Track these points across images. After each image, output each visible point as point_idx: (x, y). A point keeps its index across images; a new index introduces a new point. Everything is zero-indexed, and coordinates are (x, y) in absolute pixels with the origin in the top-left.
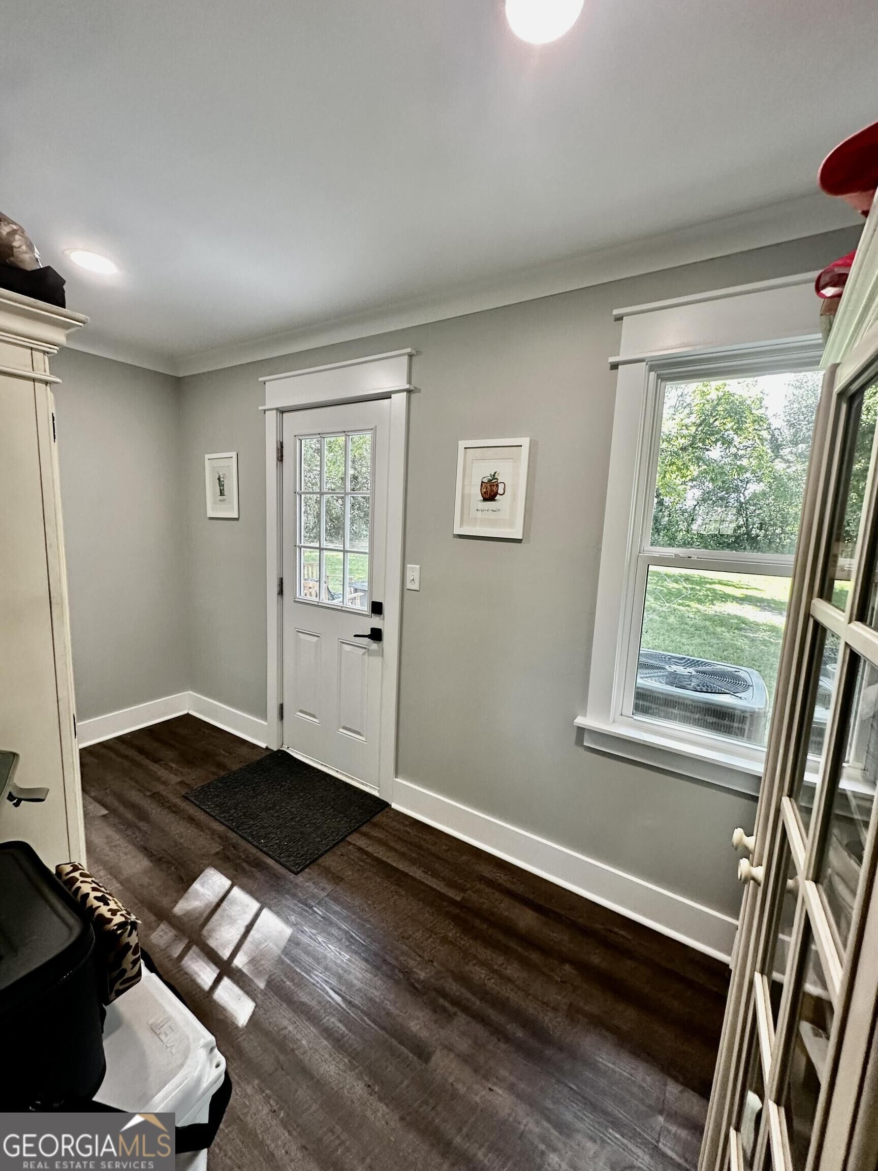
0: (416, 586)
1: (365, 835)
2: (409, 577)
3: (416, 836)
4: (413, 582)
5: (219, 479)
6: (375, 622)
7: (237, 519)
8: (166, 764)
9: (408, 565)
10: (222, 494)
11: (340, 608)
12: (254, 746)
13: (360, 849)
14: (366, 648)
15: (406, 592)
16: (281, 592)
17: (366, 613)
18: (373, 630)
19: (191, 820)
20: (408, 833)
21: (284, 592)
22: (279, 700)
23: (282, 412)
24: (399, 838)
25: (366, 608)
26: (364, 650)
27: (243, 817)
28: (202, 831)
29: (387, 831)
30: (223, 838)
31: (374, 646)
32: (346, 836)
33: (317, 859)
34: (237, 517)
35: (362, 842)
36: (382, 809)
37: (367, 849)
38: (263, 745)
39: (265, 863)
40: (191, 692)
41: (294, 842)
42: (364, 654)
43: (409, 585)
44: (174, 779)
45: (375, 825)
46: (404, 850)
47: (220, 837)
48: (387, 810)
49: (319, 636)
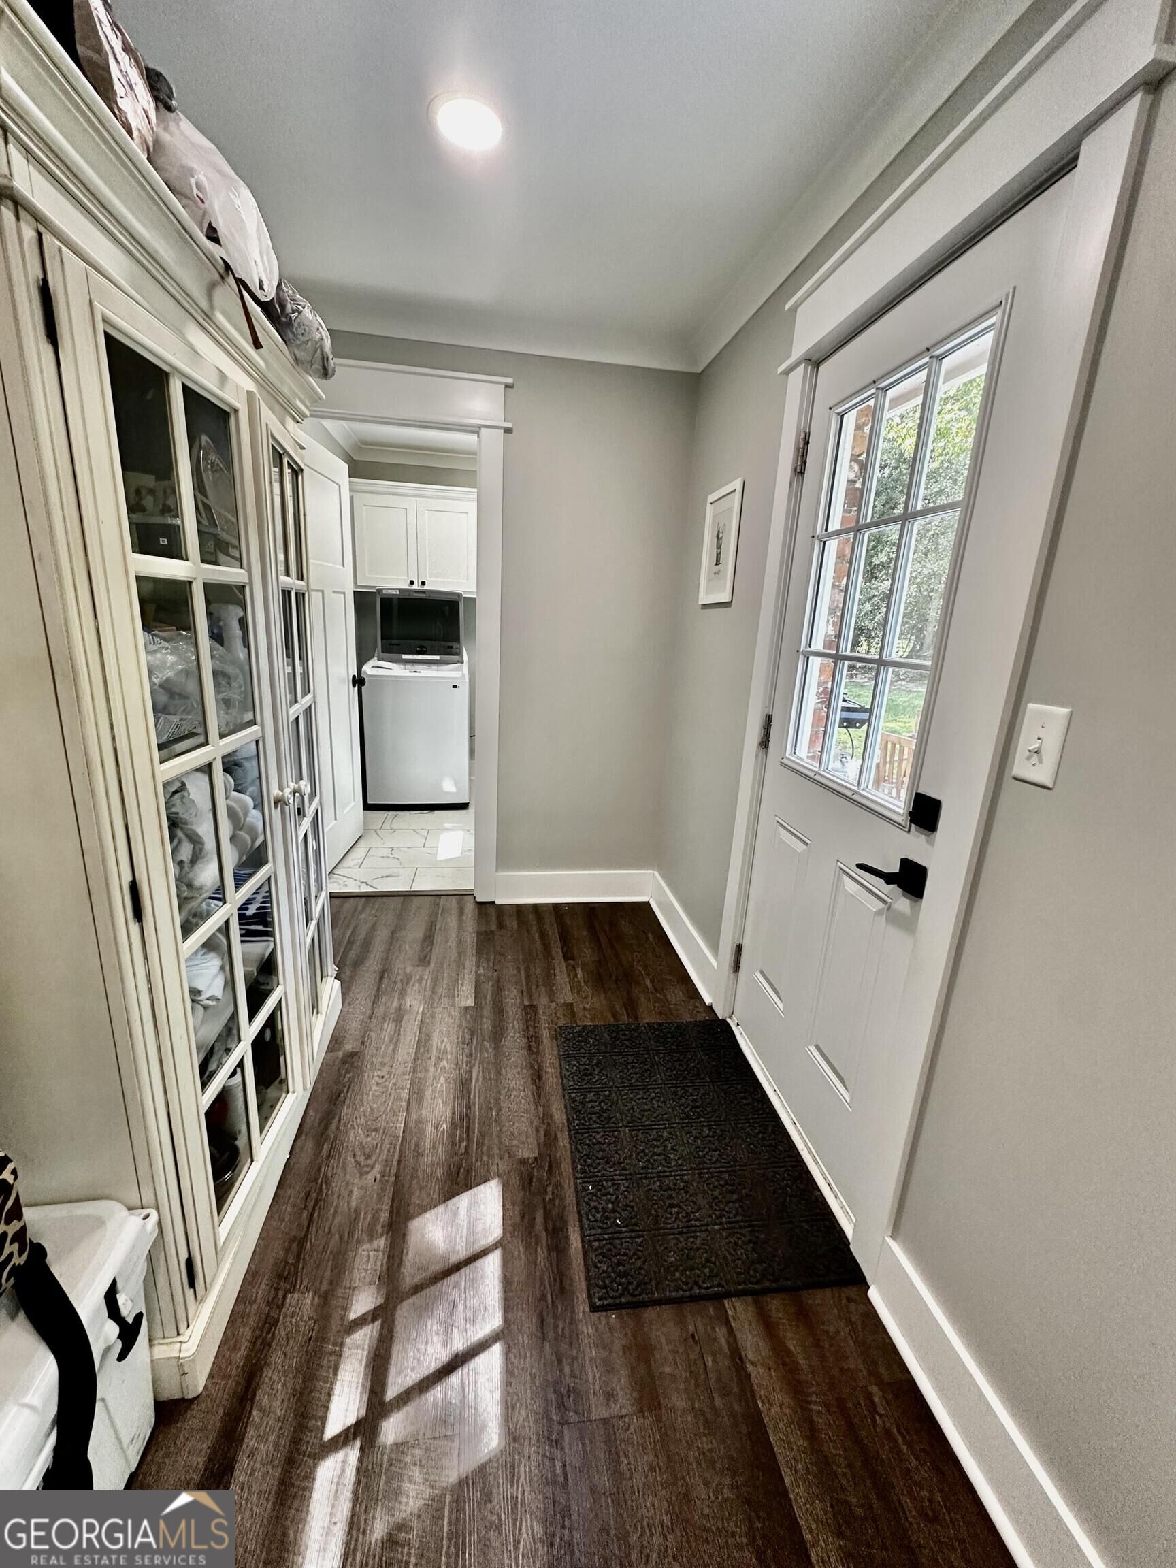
0: (1042, 773)
1: (769, 1327)
2: (1026, 741)
3: (888, 1432)
4: (1035, 758)
5: (718, 535)
6: (915, 846)
7: (727, 604)
8: (573, 967)
9: (1031, 706)
10: (718, 562)
11: (849, 794)
12: (694, 994)
13: (737, 1356)
14: (884, 902)
15: (1008, 783)
16: (765, 743)
17: (899, 819)
18: (905, 863)
19: (537, 1077)
20: (873, 1409)
21: (771, 744)
22: (736, 936)
23: (817, 364)
24: (841, 1403)
25: (898, 804)
26: (881, 905)
27: (594, 1117)
28: (536, 1104)
29: (823, 1357)
30: (549, 1140)
31: (903, 903)
32: (728, 1295)
33: (644, 1305)
34: (728, 599)
35: (752, 1342)
36: (841, 1283)
37: (750, 1368)
38: (708, 1000)
39: (567, 1237)
40: (656, 873)
41: (632, 1231)
42: (879, 913)
43: (1021, 767)
44: (566, 996)
45: (803, 1315)
46: (833, 1450)
47: (547, 1133)
48: (852, 1292)
49: (806, 844)
